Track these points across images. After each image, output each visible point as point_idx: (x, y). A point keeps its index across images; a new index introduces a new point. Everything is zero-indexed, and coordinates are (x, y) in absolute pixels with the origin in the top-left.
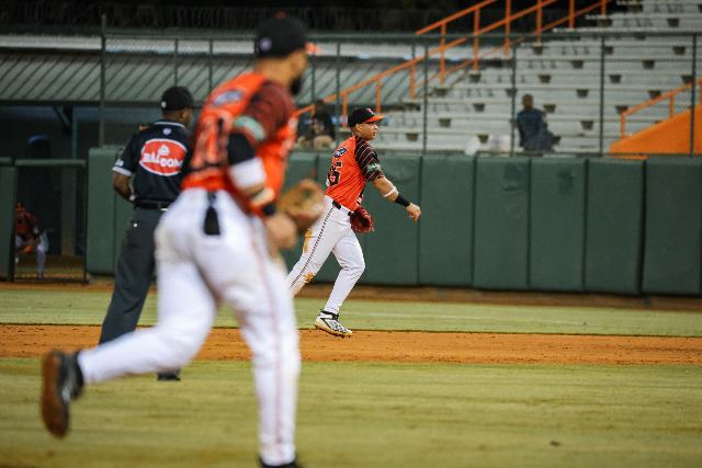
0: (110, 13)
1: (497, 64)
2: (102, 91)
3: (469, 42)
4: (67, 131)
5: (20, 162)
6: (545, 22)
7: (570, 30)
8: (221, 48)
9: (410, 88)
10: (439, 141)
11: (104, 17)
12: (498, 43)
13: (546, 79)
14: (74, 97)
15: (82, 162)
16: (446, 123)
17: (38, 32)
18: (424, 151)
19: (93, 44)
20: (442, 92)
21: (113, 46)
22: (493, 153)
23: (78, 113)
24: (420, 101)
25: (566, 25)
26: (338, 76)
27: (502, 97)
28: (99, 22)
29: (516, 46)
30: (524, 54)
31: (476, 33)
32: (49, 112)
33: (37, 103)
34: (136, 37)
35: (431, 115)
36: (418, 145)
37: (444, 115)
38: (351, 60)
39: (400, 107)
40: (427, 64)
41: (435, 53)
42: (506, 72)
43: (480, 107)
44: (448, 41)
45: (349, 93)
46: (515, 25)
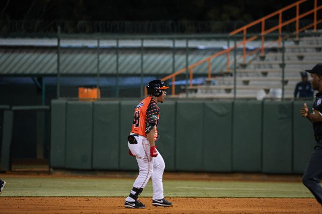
0: (63, 26)
1: (274, 50)
2: (58, 68)
3: (259, 39)
4: (39, 90)
5: (15, 108)
6: (301, 27)
7: (315, 31)
8: (123, 44)
9: (227, 64)
10: (243, 93)
11: (59, 28)
12: (275, 38)
13: (301, 58)
14: (43, 72)
15: (47, 107)
16: (246, 83)
17: (23, 36)
18: (235, 99)
19: (53, 43)
20: (244, 66)
21: (64, 43)
22: (272, 99)
23: (45, 81)
24: (232, 71)
25: (312, 28)
26: (187, 58)
27: (277, 68)
28: (56, 30)
29: (285, 40)
30: (289, 44)
31: (263, 33)
32: (30, 80)
33: (23, 75)
34: (76, 38)
35: (238, 78)
36: (231, 95)
37: (245, 78)
38: (195, 50)
39: (221, 75)
40: (235, 51)
41: (240, 45)
42: (279, 55)
43: (265, 74)
44: (247, 38)
45: (193, 68)
46: (284, 29)
